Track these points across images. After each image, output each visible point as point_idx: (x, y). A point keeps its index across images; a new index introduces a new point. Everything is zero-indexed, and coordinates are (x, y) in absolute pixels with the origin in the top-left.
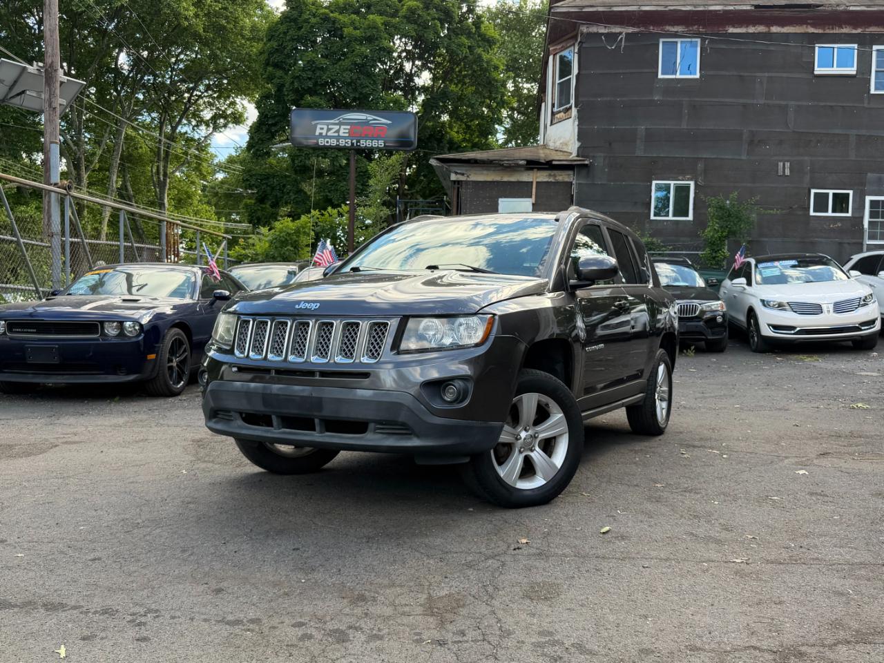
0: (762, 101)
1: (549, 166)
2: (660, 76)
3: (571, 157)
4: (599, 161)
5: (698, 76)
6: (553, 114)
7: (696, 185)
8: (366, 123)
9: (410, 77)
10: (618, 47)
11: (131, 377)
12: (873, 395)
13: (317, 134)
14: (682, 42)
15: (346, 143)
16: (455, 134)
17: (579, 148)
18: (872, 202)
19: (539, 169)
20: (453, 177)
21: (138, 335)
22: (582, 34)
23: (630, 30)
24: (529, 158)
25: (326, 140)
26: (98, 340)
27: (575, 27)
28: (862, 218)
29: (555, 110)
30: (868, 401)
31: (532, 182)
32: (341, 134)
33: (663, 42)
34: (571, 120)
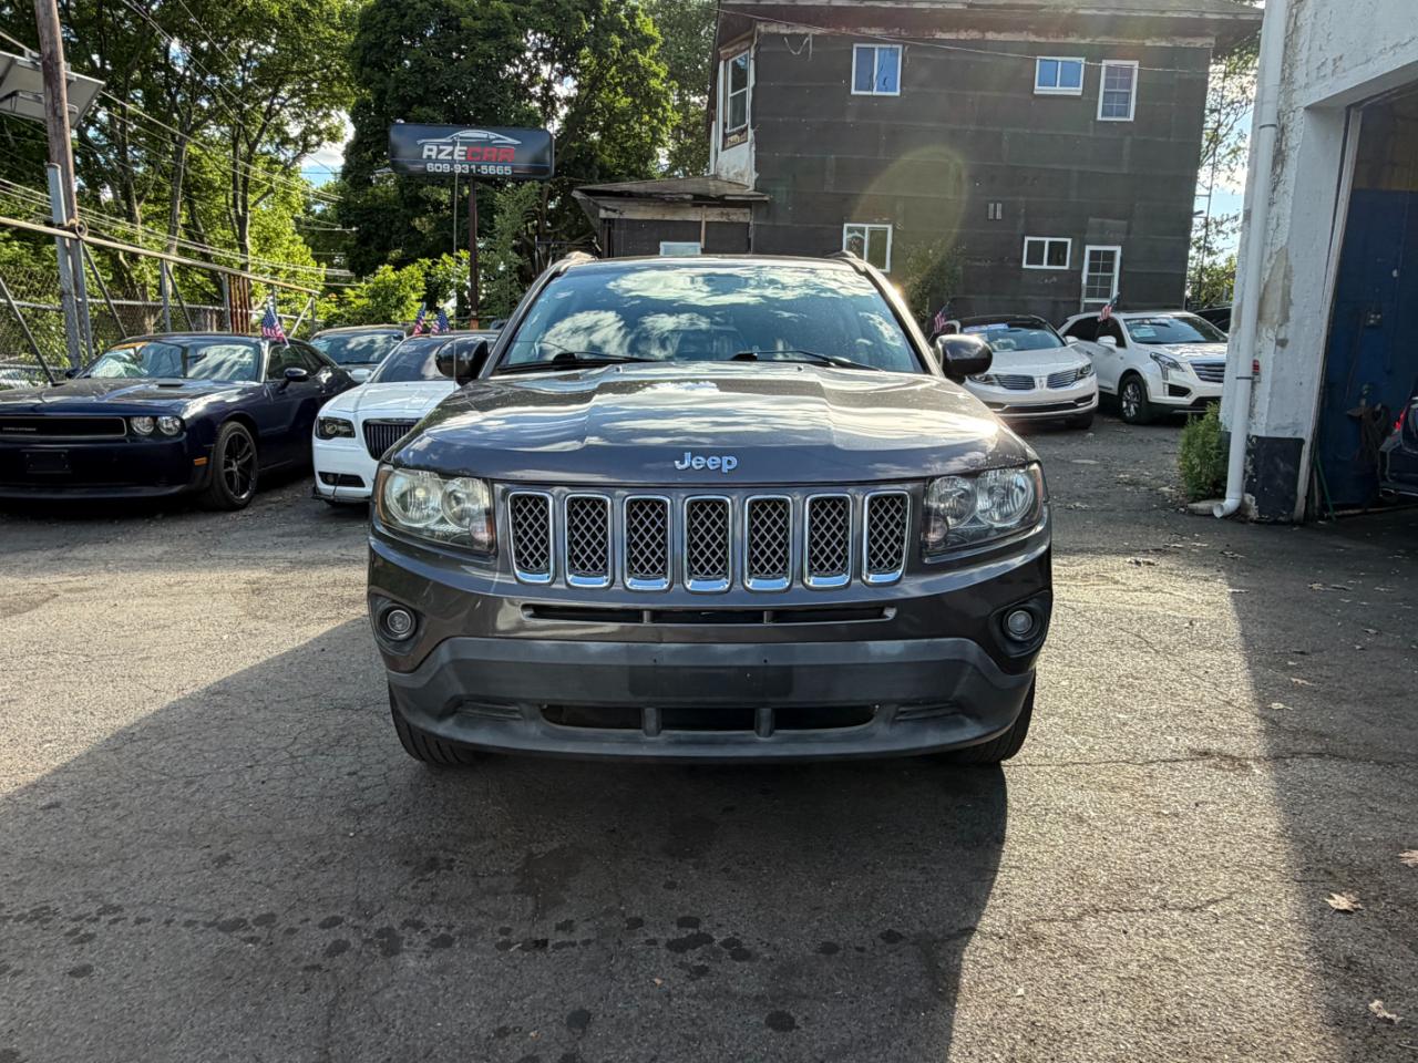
0: (973, 127)
1: (721, 202)
2: (853, 92)
3: (746, 192)
4: (782, 196)
5: (898, 93)
6: (725, 136)
7: (894, 229)
8: (488, 142)
9: (548, 85)
10: (805, 53)
11: (176, 489)
12: (1091, 490)
13: (425, 157)
14: (880, 49)
15: (462, 169)
16: (608, 158)
17: (757, 180)
18: (1092, 252)
19: (709, 206)
20: (603, 214)
21: (179, 434)
22: (759, 34)
23: (819, 31)
24: (698, 191)
25: (437, 165)
26: (124, 441)
27: (751, 25)
28: (1080, 272)
29: (728, 131)
30: (1086, 499)
31: (700, 222)
32: (456, 157)
33: (858, 48)
34: (747, 145)
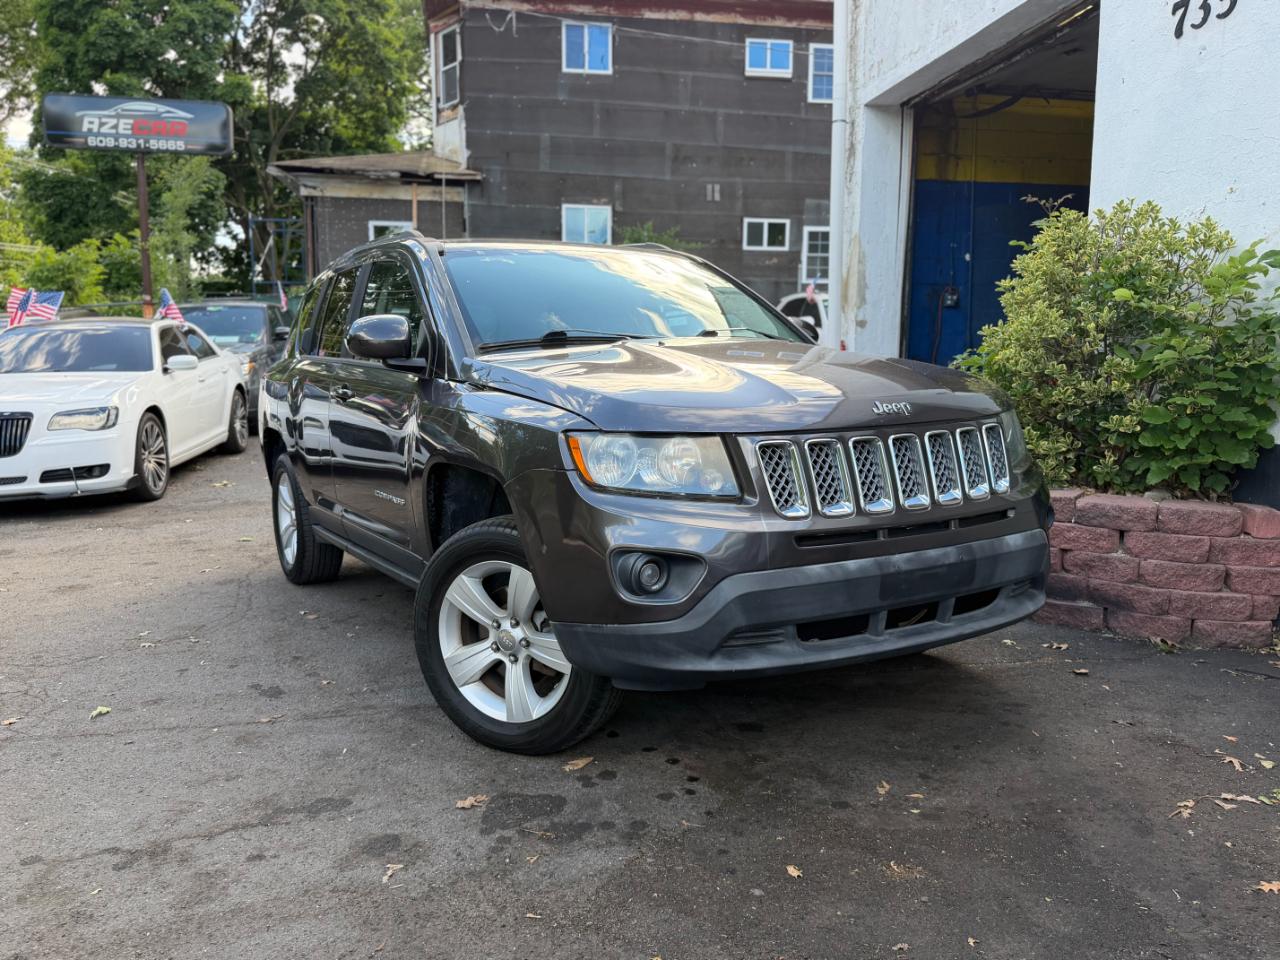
0: (687, 107)
1: (431, 180)
2: (565, 69)
3: (459, 170)
4: (495, 176)
5: (610, 71)
6: (439, 111)
7: (614, 211)
8: (157, 115)
9: (275, 51)
10: (509, 28)
13: (85, 129)
14: (590, 27)
15: (129, 143)
17: (469, 158)
18: (810, 234)
19: (420, 184)
20: (304, 192)
22: (464, 8)
23: (524, 7)
24: (405, 168)
25: (99, 139)
28: (800, 252)
29: (441, 106)
31: (410, 202)
32: (121, 131)
33: (568, 26)
34: (456, 122)
